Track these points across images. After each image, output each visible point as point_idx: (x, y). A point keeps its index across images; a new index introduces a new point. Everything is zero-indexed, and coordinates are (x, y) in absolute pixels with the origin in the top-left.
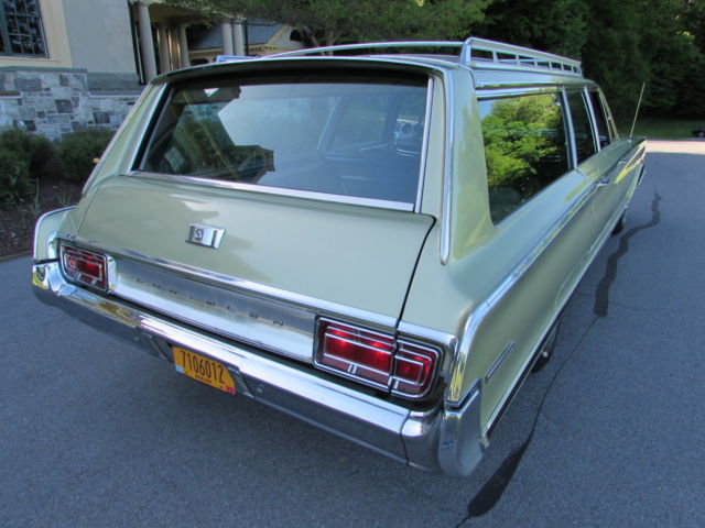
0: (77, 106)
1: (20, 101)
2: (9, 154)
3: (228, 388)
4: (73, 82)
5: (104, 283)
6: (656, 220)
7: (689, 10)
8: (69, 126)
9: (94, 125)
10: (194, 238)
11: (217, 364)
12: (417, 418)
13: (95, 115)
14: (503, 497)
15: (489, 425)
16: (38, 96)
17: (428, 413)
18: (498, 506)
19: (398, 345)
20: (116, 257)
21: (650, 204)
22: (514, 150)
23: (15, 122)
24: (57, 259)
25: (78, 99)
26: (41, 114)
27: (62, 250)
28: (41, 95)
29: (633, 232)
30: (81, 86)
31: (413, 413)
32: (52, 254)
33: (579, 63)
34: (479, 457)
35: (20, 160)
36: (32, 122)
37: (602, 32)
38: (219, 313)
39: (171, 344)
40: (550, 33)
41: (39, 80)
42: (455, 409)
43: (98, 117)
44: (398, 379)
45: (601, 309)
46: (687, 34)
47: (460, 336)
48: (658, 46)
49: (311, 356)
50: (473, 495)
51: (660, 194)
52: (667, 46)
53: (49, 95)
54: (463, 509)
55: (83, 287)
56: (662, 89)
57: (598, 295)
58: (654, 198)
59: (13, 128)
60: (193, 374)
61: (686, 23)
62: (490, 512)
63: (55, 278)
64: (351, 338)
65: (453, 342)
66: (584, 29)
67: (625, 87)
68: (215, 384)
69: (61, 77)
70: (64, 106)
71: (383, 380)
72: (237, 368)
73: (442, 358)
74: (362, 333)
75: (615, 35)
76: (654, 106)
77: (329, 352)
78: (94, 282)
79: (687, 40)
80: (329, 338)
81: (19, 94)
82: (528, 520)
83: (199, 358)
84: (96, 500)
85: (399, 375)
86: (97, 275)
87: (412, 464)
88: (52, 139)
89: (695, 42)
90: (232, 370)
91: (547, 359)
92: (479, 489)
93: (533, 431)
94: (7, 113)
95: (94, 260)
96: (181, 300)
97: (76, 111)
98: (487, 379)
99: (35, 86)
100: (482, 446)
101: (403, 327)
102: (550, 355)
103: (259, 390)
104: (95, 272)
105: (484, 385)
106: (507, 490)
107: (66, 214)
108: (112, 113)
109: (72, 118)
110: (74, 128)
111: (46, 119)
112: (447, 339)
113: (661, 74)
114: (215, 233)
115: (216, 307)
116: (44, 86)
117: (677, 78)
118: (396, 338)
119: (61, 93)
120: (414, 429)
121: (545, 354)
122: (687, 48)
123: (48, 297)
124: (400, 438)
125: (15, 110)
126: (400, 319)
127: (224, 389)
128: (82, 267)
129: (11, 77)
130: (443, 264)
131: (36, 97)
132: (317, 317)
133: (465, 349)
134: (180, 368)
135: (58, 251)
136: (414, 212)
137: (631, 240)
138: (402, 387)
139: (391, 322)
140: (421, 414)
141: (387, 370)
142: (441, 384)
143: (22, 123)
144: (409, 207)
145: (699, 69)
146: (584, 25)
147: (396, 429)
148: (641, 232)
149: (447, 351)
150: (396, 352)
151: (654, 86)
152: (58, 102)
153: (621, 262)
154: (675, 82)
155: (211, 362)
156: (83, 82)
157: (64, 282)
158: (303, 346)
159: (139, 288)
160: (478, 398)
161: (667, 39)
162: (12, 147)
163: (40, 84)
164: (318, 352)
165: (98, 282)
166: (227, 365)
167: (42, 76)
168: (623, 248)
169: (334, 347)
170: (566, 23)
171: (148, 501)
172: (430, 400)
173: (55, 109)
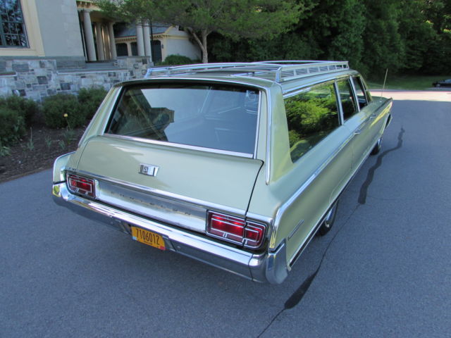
0: (50, 79)
1: (16, 78)
2: (13, 112)
3: (161, 247)
4: (48, 65)
5: (93, 194)
6: (399, 145)
7: (429, 7)
8: (45, 92)
9: (61, 91)
10: (143, 170)
11: (156, 235)
12: (255, 258)
13: (61, 85)
14: (303, 299)
15: (291, 261)
16: (27, 75)
17: (261, 255)
18: (300, 304)
19: (247, 223)
20: (99, 180)
21: (398, 135)
22: (322, 102)
23: (13, 91)
24: (65, 181)
25: (51, 75)
26: (29, 86)
27: (68, 176)
28: (29, 74)
29: (385, 153)
30: (52, 67)
31: (254, 255)
32: (62, 178)
33: (347, 62)
34: (286, 275)
35: (19, 116)
36: (23, 91)
37: (374, 21)
38: (157, 209)
39: (130, 225)
40: (342, 25)
41: (27, 65)
42: (273, 252)
43: (63, 86)
44: (247, 239)
45: (362, 200)
46: (428, 22)
47: (274, 218)
48: (411, 29)
49: (204, 229)
50: (287, 298)
51: (404, 128)
52: (417, 30)
53: (33, 74)
54: (282, 305)
55: (81, 196)
56: (413, 57)
57: (361, 192)
58: (400, 131)
59: (12, 96)
60: (142, 240)
61: (428, 15)
62: (296, 306)
63: (65, 192)
64: (224, 220)
65: (272, 221)
66: (363, 21)
67: (390, 56)
68: (155, 245)
69: (40, 62)
70: (42, 80)
71: (240, 240)
72: (167, 236)
73: (267, 229)
74: (230, 218)
75: (383, 24)
76: (409, 68)
77: (214, 227)
78: (87, 193)
79: (429, 25)
80: (214, 221)
81: (15, 74)
82: (314, 309)
83: (146, 232)
84: (94, 306)
85: (247, 237)
86: (89, 190)
87: (254, 280)
88: (35, 100)
89: (434, 27)
90: (165, 238)
91: (329, 229)
92: (290, 295)
93: (320, 266)
94: (9, 86)
95: (86, 182)
96: (136, 202)
97: (49, 83)
98: (289, 238)
99: (25, 69)
100: (287, 270)
101: (249, 215)
102: (331, 227)
103: (179, 247)
104: (88, 188)
105: (287, 241)
106: (304, 296)
107: (69, 157)
108: (72, 83)
109: (47, 87)
110: (49, 93)
111: (32, 88)
112: (269, 220)
113: (412, 47)
114: (154, 169)
115: (155, 206)
116: (30, 68)
117: (424, 49)
118: (246, 220)
119: (40, 72)
120: (254, 263)
121: (328, 226)
122: (429, 31)
123: (60, 201)
124: (249, 267)
125: (13, 83)
126: (247, 211)
127: (159, 248)
128: (79, 185)
129: (10, 63)
130: (267, 184)
131: (26, 75)
132: (208, 210)
133: (276, 224)
134: (135, 238)
135: (65, 176)
136: (253, 158)
137: (383, 159)
138: (249, 243)
139: (243, 212)
140: (258, 256)
141: (241, 235)
142: (267, 241)
143: (17, 91)
144: (251, 156)
145: (436, 44)
146: (364, 18)
147: (246, 263)
148: (390, 154)
149: (269, 226)
150: (246, 226)
151: (409, 55)
152: (39, 78)
153: (376, 172)
154: (422, 52)
155: (152, 234)
156: (53, 64)
157: (69, 193)
158: (200, 225)
159: (112, 196)
160: (285, 247)
161: (416, 25)
162: (14, 108)
163: (28, 68)
164: (208, 228)
165: (89, 194)
166: (161, 235)
167: (29, 62)
168: (379, 162)
169: (216, 225)
170: (352, 18)
171: (121, 307)
172: (261, 249)
173: (37, 82)
